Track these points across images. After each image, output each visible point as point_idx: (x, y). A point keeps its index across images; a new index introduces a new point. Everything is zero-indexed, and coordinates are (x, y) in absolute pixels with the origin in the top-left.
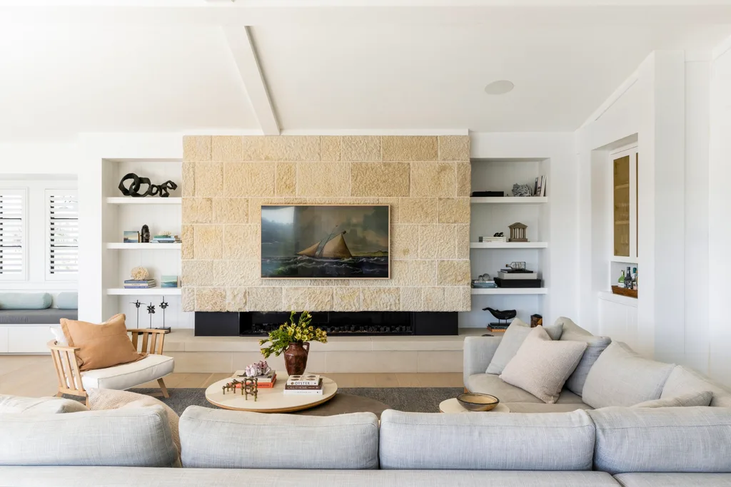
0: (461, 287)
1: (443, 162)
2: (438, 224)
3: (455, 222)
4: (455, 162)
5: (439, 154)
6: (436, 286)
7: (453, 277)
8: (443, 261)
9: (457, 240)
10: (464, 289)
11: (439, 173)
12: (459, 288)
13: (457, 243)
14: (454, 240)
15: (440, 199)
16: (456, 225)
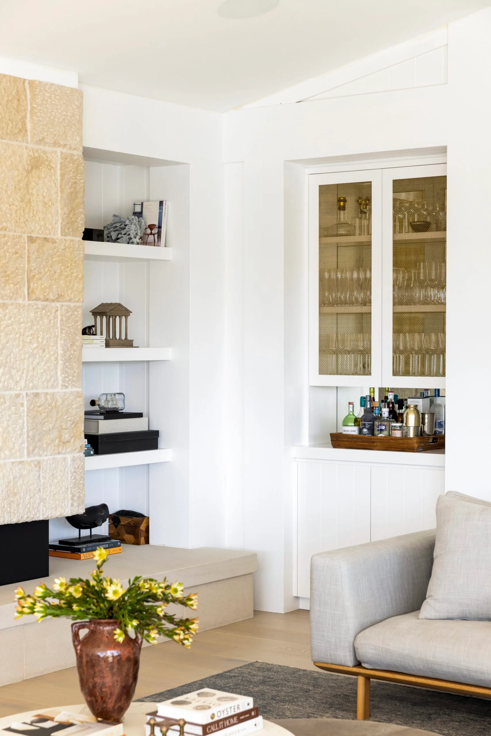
0: (69, 457)
1: (36, 147)
2: (27, 302)
3: (57, 300)
4: (59, 150)
5: (29, 126)
6: (25, 459)
7: (55, 433)
8: (37, 395)
9: (60, 343)
10: (74, 460)
11: (29, 172)
12: (65, 459)
13: (60, 352)
14: (56, 343)
15: (31, 240)
16: (58, 304)
